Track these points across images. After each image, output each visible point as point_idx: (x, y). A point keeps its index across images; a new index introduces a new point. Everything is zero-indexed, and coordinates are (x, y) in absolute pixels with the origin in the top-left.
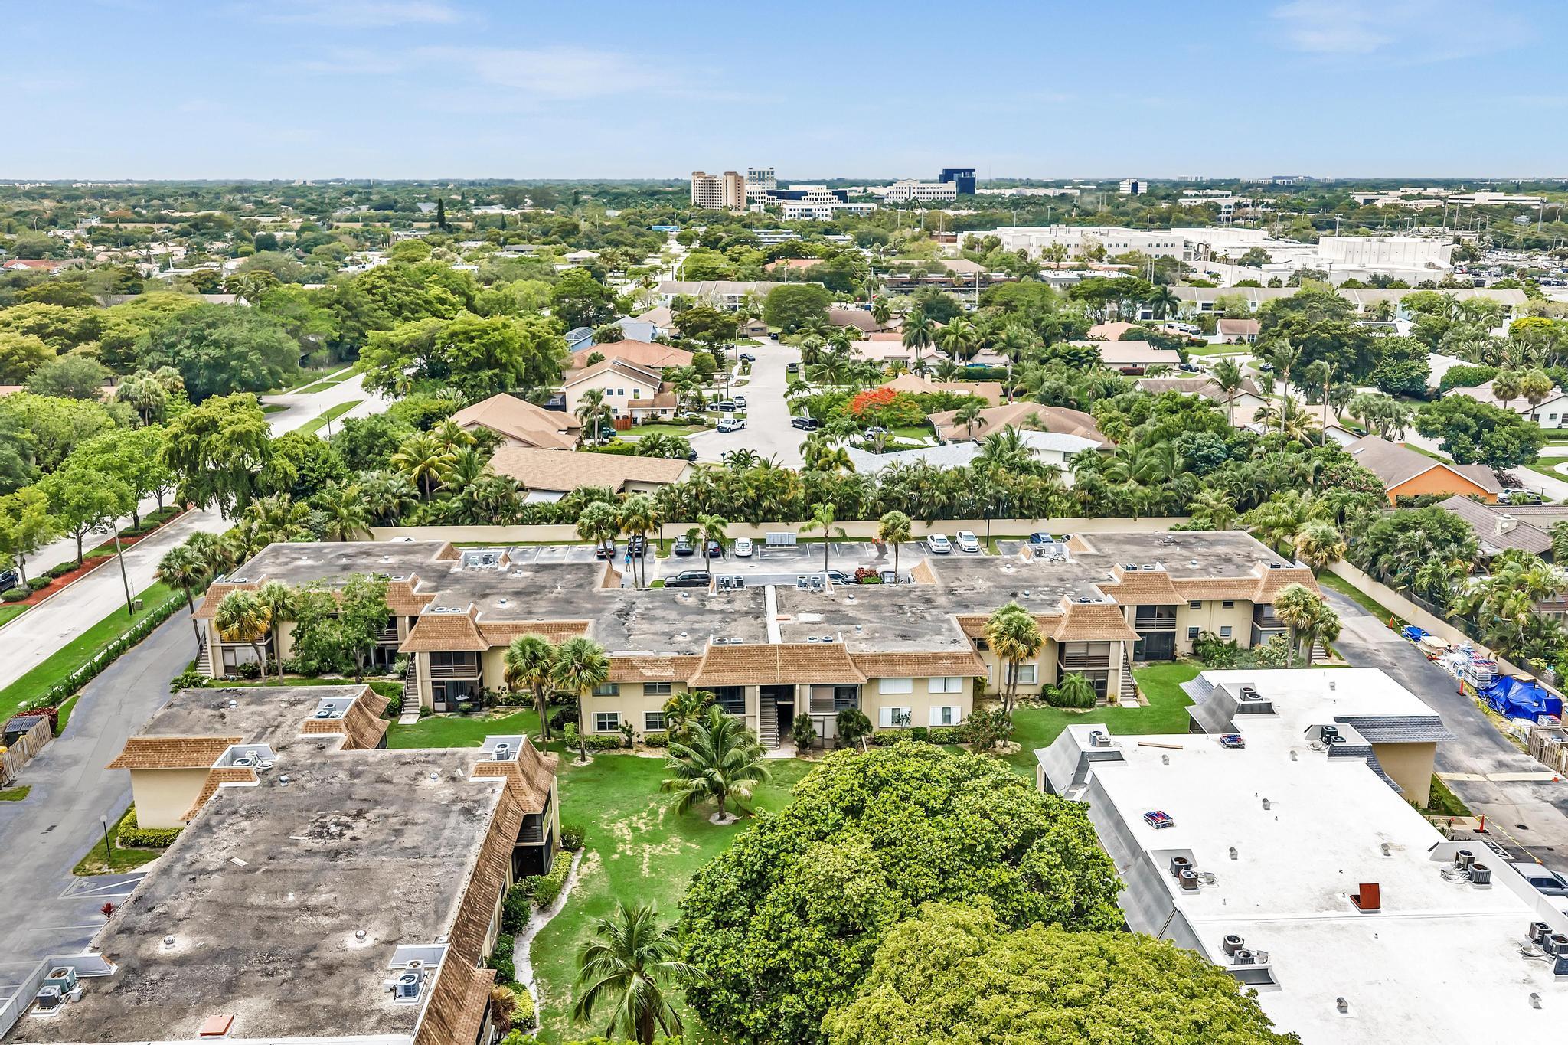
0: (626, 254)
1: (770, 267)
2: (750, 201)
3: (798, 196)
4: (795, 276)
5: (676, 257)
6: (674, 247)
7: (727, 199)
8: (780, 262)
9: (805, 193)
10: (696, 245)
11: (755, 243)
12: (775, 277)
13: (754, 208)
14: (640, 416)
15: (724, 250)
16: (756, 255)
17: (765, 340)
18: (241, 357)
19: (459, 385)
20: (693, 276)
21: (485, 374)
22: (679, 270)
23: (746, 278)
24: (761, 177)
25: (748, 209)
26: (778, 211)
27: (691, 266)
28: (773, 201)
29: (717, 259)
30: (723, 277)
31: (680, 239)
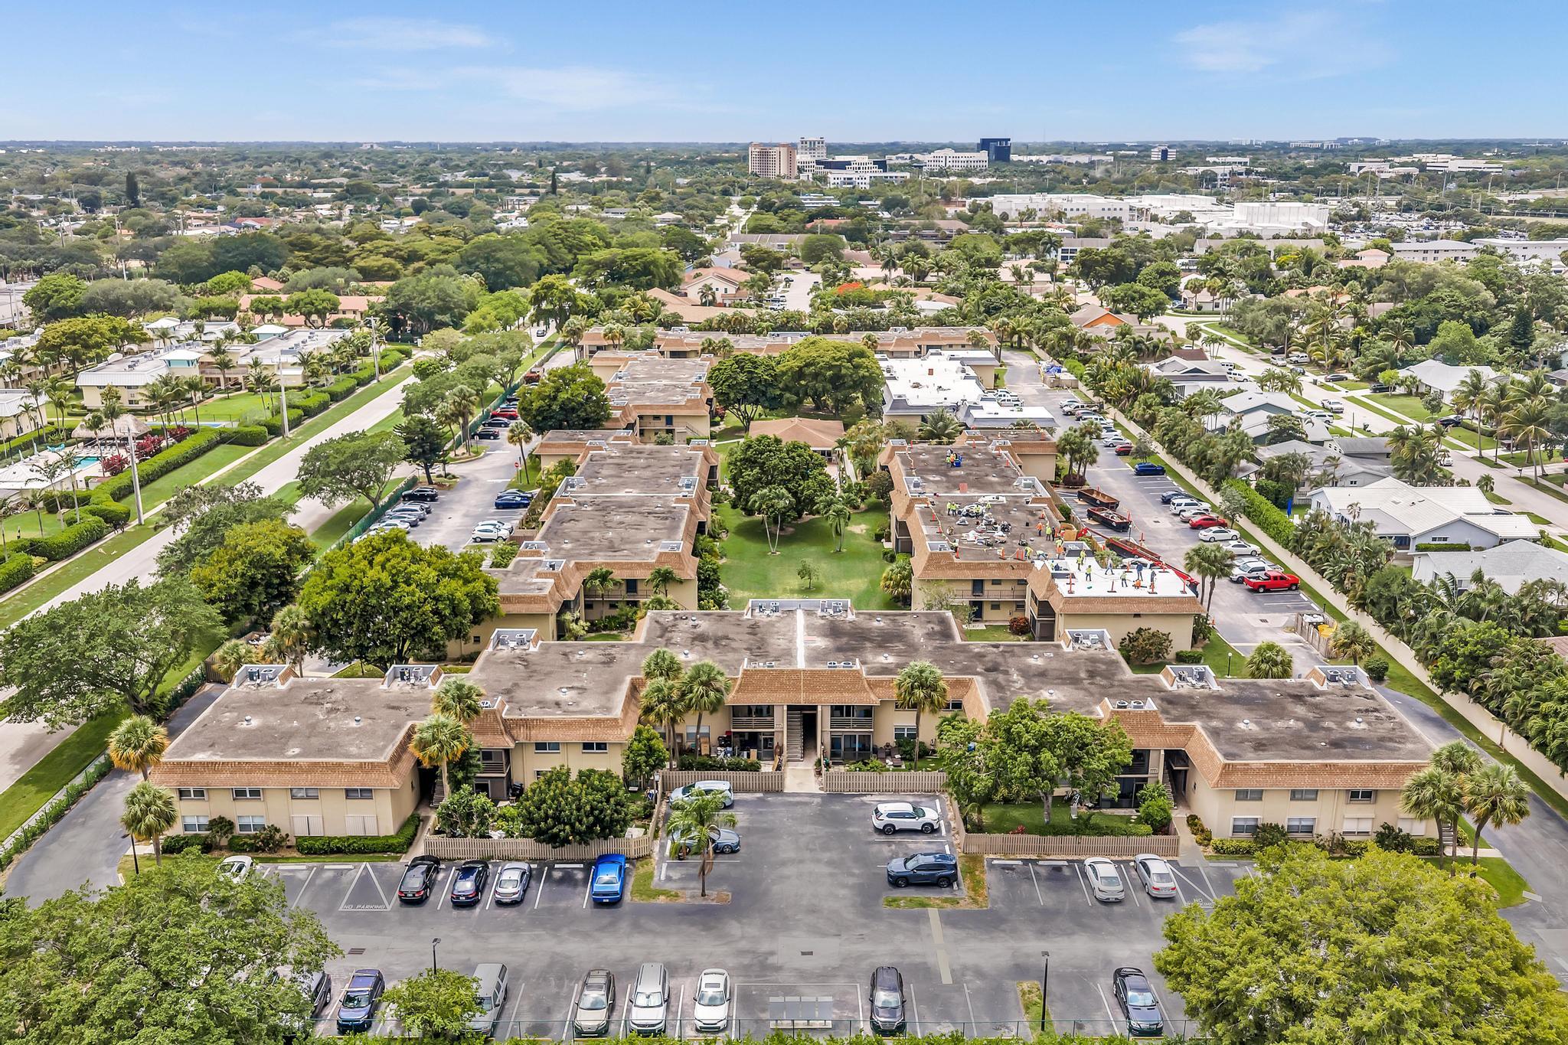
0: (702, 215)
1: (809, 225)
2: (800, 170)
3: (842, 166)
4: (825, 231)
5: (738, 218)
6: (736, 210)
7: (780, 168)
8: (817, 222)
9: (849, 163)
10: (754, 208)
11: (800, 207)
12: (813, 231)
13: (803, 177)
14: (728, 302)
15: (776, 213)
16: (800, 216)
17: (802, 272)
18: (511, 268)
19: (631, 284)
20: (754, 230)
21: (644, 279)
22: (744, 227)
23: (790, 232)
24: (812, 146)
25: (798, 177)
26: (824, 179)
27: (752, 224)
28: (821, 170)
29: (771, 219)
30: (774, 231)
31: (741, 204)
